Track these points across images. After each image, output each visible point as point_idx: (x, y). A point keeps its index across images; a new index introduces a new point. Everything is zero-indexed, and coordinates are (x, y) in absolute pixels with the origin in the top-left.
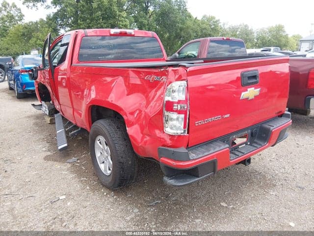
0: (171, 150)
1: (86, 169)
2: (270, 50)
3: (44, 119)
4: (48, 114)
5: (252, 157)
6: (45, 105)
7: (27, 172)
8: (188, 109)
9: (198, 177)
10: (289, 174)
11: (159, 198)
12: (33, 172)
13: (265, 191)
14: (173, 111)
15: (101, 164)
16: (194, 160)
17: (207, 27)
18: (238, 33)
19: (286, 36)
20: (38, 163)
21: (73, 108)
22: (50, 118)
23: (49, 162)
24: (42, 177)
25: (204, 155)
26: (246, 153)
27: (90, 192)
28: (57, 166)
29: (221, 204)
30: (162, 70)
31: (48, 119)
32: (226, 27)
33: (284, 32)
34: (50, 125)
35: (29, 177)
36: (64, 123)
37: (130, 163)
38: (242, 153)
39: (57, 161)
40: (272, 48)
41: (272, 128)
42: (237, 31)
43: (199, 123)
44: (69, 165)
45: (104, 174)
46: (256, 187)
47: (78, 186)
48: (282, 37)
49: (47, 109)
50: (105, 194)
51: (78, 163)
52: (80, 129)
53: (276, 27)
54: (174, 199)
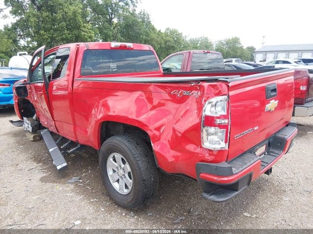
0: (214, 166)
1: (93, 189)
2: (231, 61)
3: (25, 136)
4: (31, 130)
5: (272, 166)
6: (27, 122)
7: (25, 197)
8: (230, 123)
9: (237, 191)
10: (293, 178)
11: (182, 214)
12: (33, 196)
13: (278, 198)
14: (215, 126)
15: (114, 182)
16: (236, 174)
17: (171, 39)
18: (199, 45)
19: (241, 48)
20: (35, 185)
21: (75, 125)
22: (33, 135)
23: (48, 184)
24: (45, 201)
25: (243, 169)
26: (269, 163)
27: (107, 214)
28: (58, 187)
29: (244, 214)
30: (192, 85)
31: (31, 137)
32: (188, 39)
33: (240, 44)
34: (33, 142)
35: (30, 202)
36: (55, 140)
37: (153, 180)
38: (267, 163)
39: (56, 183)
40: (234, 60)
41: (286, 137)
42: (197, 44)
43: (237, 136)
44: (72, 186)
45: (119, 193)
46: (269, 194)
47: (91, 209)
48: (237, 48)
49: (30, 126)
50: (124, 214)
51: (81, 183)
52: (79, 146)
53: (233, 39)
54: (196, 213)
